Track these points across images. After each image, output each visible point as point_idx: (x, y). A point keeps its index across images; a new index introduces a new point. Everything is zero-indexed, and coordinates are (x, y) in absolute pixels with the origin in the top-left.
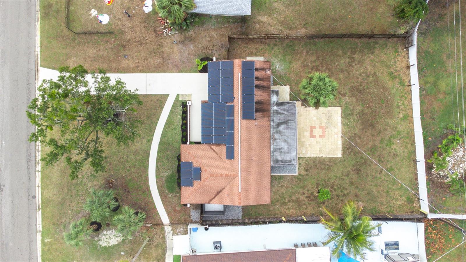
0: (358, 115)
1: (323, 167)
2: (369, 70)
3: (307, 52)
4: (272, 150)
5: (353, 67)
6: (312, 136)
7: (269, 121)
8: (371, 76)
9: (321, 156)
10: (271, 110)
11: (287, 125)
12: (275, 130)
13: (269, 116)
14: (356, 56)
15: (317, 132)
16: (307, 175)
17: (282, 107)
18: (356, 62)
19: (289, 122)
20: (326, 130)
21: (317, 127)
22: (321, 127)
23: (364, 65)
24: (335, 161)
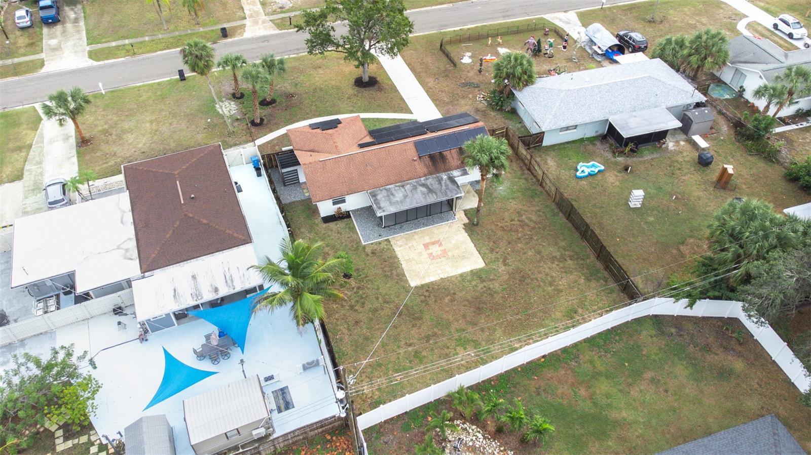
0: (485, 289)
1: (387, 269)
2: (560, 283)
3: (539, 211)
4: (388, 187)
5: (553, 263)
6: (426, 246)
7: (425, 175)
8: (553, 288)
9: (402, 263)
10: (440, 174)
11: (428, 193)
12: (416, 184)
13: (431, 174)
14: (570, 262)
15: (436, 250)
16: (368, 255)
17: (449, 183)
18: (561, 265)
19: (434, 194)
20: (443, 259)
21: (442, 248)
22: (445, 251)
23: (564, 275)
24: (402, 281)
